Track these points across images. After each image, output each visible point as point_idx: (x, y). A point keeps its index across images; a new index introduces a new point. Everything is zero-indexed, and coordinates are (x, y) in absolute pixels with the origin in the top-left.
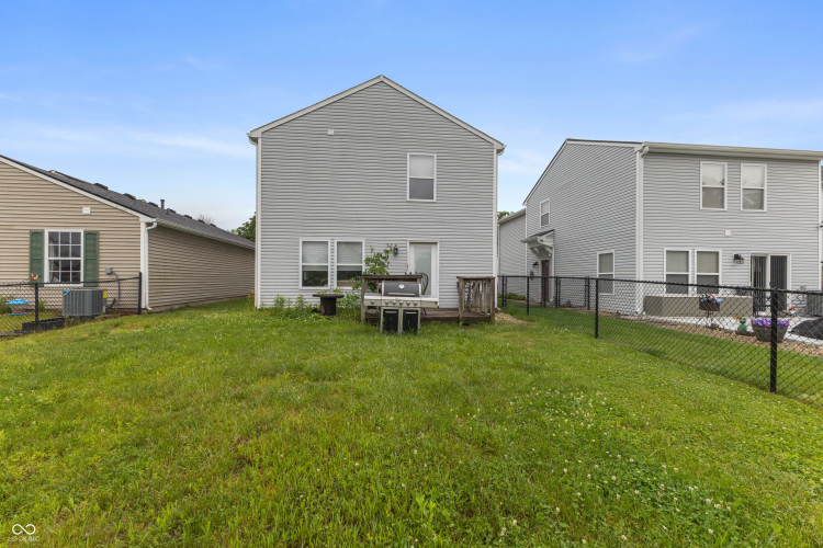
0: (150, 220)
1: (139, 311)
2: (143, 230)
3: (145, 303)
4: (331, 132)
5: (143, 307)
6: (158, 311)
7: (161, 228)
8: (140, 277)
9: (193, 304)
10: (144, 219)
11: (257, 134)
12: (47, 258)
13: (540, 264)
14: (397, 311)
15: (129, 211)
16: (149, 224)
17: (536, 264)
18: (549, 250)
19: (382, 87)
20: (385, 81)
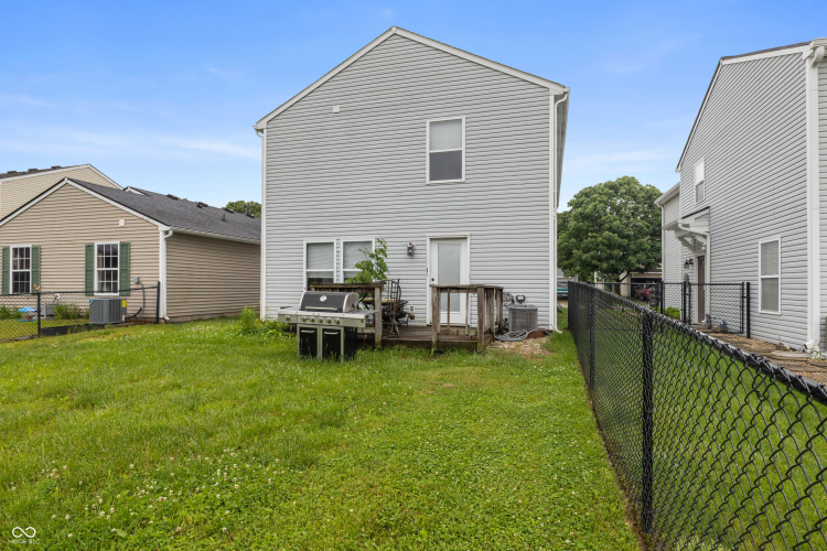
0: (166, 228)
1: (157, 321)
2: (162, 237)
3: (163, 313)
4: (336, 109)
5: (161, 316)
6: (174, 322)
7: (176, 234)
8: (158, 287)
9: (228, 315)
10: (162, 228)
11: (263, 125)
12: (96, 269)
13: (695, 262)
14: (316, 330)
15: (151, 221)
16: (167, 233)
17: (688, 264)
18: (700, 239)
19: (395, 41)
20: (399, 32)
